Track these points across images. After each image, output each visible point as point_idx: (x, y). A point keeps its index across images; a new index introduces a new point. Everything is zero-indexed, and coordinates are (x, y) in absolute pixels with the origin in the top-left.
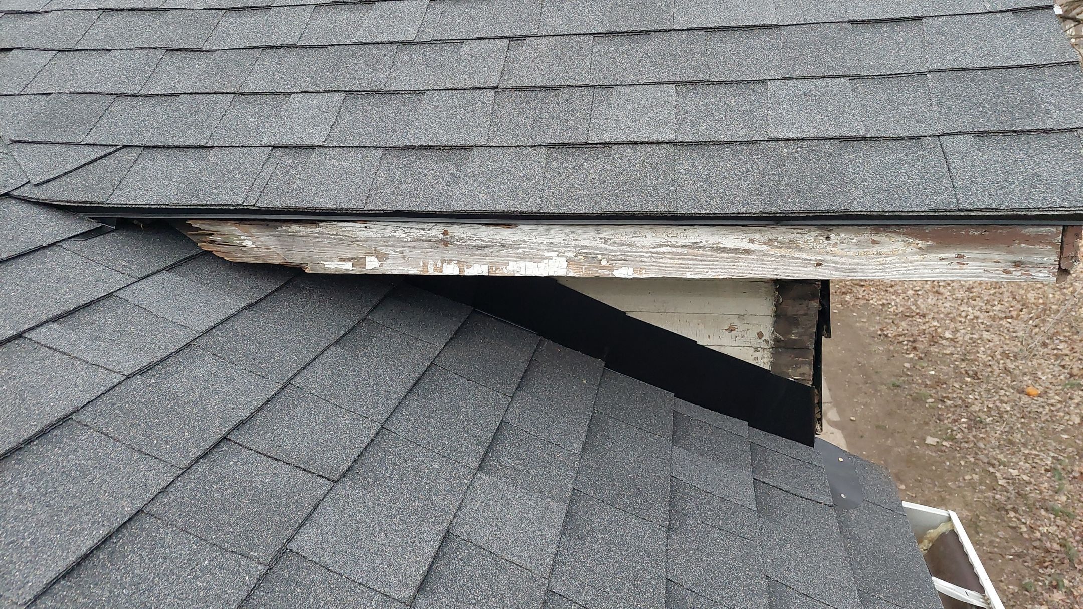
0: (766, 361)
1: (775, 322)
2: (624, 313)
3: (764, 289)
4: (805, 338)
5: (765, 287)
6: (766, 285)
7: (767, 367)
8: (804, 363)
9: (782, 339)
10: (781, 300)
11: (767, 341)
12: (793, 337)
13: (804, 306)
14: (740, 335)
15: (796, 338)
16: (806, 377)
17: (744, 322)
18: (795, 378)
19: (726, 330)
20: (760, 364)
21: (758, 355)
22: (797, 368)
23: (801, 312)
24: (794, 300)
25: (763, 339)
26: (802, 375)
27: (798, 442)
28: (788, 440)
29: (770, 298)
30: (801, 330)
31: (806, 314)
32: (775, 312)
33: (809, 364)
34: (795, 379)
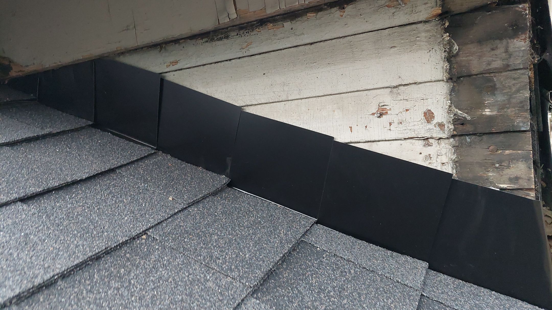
0: (444, 159)
1: (452, 91)
2: (239, 109)
3: (423, 34)
4: (510, 112)
5: (428, 31)
6: (427, 26)
7: (448, 169)
8: (513, 159)
9: (469, 118)
10: (456, 47)
11: (441, 125)
12: (487, 112)
13: (500, 51)
14: (396, 121)
15: (495, 113)
16: (523, 184)
17: (400, 97)
18: (502, 186)
19: (373, 114)
20: (436, 165)
21: (432, 150)
22: (501, 168)
23: (497, 64)
24: (480, 42)
25: (435, 121)
26: (517, 179)
27: (523, 300)
28: (502, 296)
29: (436, 47)
30: (500, 98)
31: (506, 68)
32: (450, 71)
33: (525, 158)
34: (501, 189)
